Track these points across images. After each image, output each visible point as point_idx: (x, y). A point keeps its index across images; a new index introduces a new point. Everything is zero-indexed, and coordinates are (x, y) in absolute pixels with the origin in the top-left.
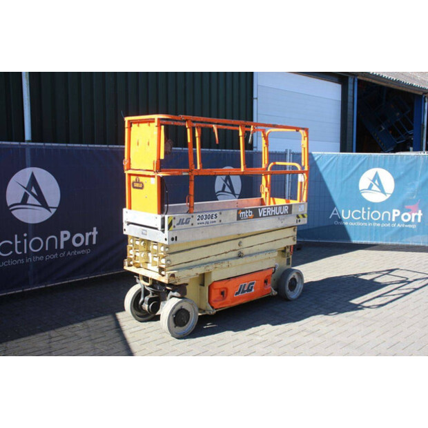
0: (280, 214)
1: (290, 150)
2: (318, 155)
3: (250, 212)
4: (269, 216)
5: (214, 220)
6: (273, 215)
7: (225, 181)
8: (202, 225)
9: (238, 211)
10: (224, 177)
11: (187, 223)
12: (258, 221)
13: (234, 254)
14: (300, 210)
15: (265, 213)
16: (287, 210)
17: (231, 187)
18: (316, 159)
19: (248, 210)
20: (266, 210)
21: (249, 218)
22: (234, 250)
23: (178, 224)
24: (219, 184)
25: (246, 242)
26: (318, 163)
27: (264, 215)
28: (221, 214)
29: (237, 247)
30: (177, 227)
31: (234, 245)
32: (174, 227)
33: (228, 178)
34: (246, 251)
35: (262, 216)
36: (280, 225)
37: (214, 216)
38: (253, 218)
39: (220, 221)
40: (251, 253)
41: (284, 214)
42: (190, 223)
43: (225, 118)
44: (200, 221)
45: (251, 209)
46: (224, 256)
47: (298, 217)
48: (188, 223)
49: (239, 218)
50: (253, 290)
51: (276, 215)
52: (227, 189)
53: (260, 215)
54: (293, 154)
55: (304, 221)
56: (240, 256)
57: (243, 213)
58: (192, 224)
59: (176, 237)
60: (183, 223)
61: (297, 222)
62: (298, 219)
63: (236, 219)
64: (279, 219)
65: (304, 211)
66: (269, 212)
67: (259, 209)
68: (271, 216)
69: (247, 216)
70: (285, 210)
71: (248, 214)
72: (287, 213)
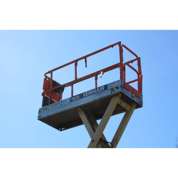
0: (98, 92)
4: (90, 95)
5: (58, 105)
6: (93, 94)
9: (71, 98)
11: (46, 109)
14: (114, 85)
20: (87, 93)
21: (77, 99)
23: (42, 111)
32: (41, 112)
36: (98, 98)
37: (58, 103)
38: (80, 98)
39: (61, 105)
42: (47, 109)
44: (52, 107)
51: (95, 93)
55: (118, 91)
57: (73, 98)
58: (48, 109)
61: (111, 93)
62: (113, 91)
63: (69, 101)
64: (97, 95)
65: (118, 85)
66: (90, 93)
67: (83, 94)
68: (91, 95)
69: (76, 99)
70: (102, 89)
71: (76, 98)
72: (104, 90)
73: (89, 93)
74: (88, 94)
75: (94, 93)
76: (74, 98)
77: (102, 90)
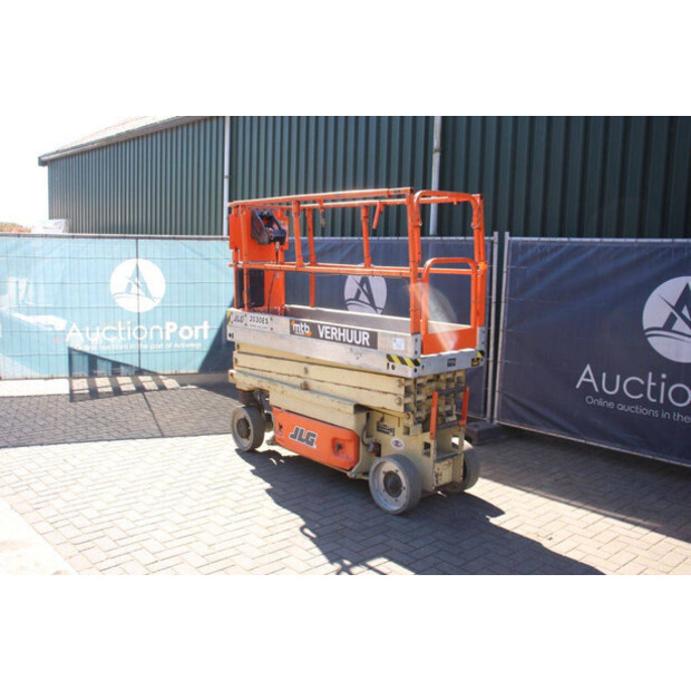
0: (353, 343)
3: (306, 326)
4: (334, 340)
5: (265, 325)
6: (341, 342)
8: (255, 328)
9: (291, 321)
13: (299, 382)
14: (395, 347)
15: (329, 335)
16: (366, 339)
19: (303, 323)
20: (329, 331)
21: (306, 335)
22: (299, 377)
23: (234, 321)
25: (314, 372)
27: (327, 337)
28: (271, 319)
29: (302, 374)
31: (298, 369)
32: (232, 322)
34: (314, 385)
35: (324, 339)
36: (355, 362)
37: (265, 321)
38: (311, 337)
39: (272, 329)
40: (321, 390)
41: (361, 345)
44: (252, 323)
45: (307, 323)
46: (285, 378)
47: (389, 358)
48: (242, 322)
49: (292, 332)
50: (314, 446)
53: (321, 336)
56: (306, 387)
57: (297, 325)
58: (246, 325)
60: (238, 321)
61: (388, 367)
62: (391, 364)
63: (288, 331)
64: (352, 350)
65: (406, 351)
67: (319, 327)
68: (338, 342)
69: (303, 331)
70: (364, 338)
71: (303, 329)
72: (368, 344)
73: (332, 333)
75: (344, 340)
76: (299, 326)
77: (364, 343)
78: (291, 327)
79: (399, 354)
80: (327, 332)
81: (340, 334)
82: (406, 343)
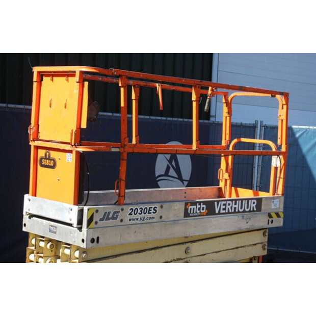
0: (244, 211)
1: (261, 122)
2: (301, 129)
3: (202, 206)
4: (229, 213)
5: (152, 215)
6: (235, 212)
7: (170, 161)
8: (135, 222)
9: (186, 204)
10: (168, 156)
11: (113, 218)
12: (213, 220)
14: (273, 207)
15: (224, 209)
16: (254, 205)
17: (178, 170)
18: (297, 135)
19: (200, 203)
20: (224, 205)
21: (201, 215)
22: (178, 259)
23: (101, 220)
24: (161, 164)
25: (195, 249)
26: (301, 141)
27: (222, 211)
28: (162, 207)
30: (100, 223)
31: (179, 252)
32: (96, 223)
33: (174, 157)
35: (219, 213)
36: (244, 226)
37: (153, 211)
38: (207, 214)
39: (161, 217)
41: (250, 211)
42: (119, 219)
43: (174, 75)
44: (133, 216)
45: (204, 203)
47: (270, 216)
48: (116, 218)
49: (187, 214)
51: (239, 212)
52: (172, 172)
53: (217, 212)
54: (266, 127)
55: (279, 222)
57: (192, 207)
58: (122, 221)
59: (98, 238)
60: (108, 219)
61: (268, 224)
62: (270, 220)
63: (182, 214)
64: (243, 217)
65: (279, 208)
66: (230, 207)
67: (216, 203)
68: (232, 213)
69: (198, 212)
70: (253, 205)
71: (199, 209)
72: (255, 209)
73: (228, 207)
74: (224, 207)
75: (237, 211)
76: (195, 207)
77: (252, 210)
78: (186, 210)
79: (276, 211)
80: (223, 207)
81: (234, 206)
82: (280, 201)
